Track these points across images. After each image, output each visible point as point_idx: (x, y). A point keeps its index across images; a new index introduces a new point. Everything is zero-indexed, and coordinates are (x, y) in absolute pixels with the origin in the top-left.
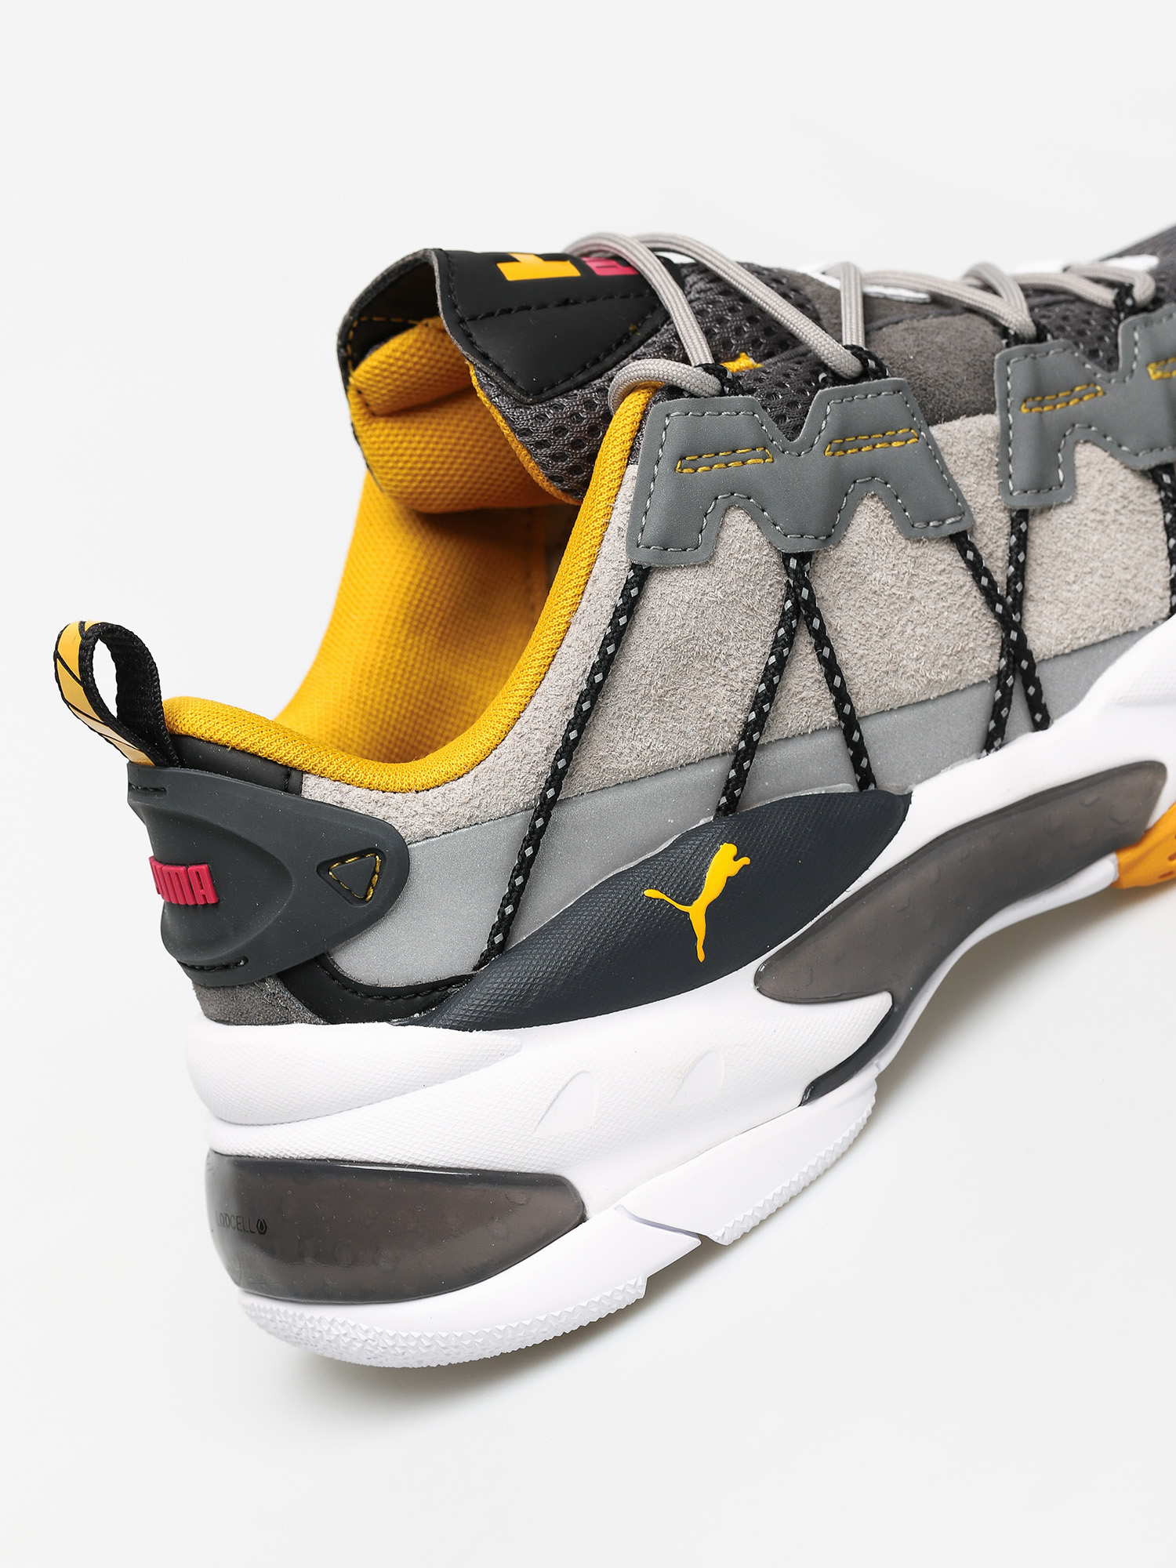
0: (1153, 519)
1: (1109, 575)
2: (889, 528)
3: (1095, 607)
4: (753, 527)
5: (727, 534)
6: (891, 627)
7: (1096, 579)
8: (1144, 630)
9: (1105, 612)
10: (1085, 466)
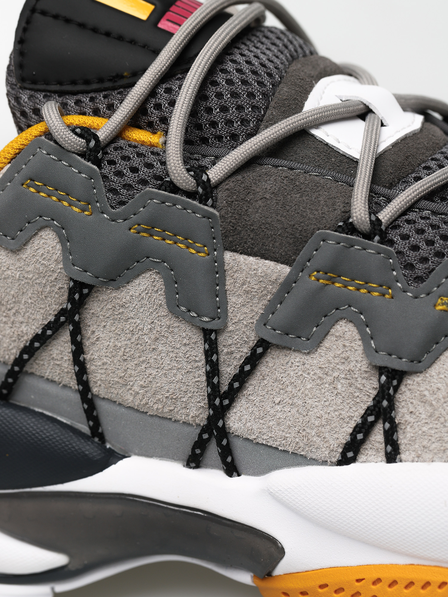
0: (365, 398)
1: (304, 414)
2: (160, 298)
3: (282, 428)
4: (59, 246)
5: (37, 242)
6: (133, 357)
7: (294, 411)
8: (314, 462)
9: (288, 435)
10: (336, 337)
